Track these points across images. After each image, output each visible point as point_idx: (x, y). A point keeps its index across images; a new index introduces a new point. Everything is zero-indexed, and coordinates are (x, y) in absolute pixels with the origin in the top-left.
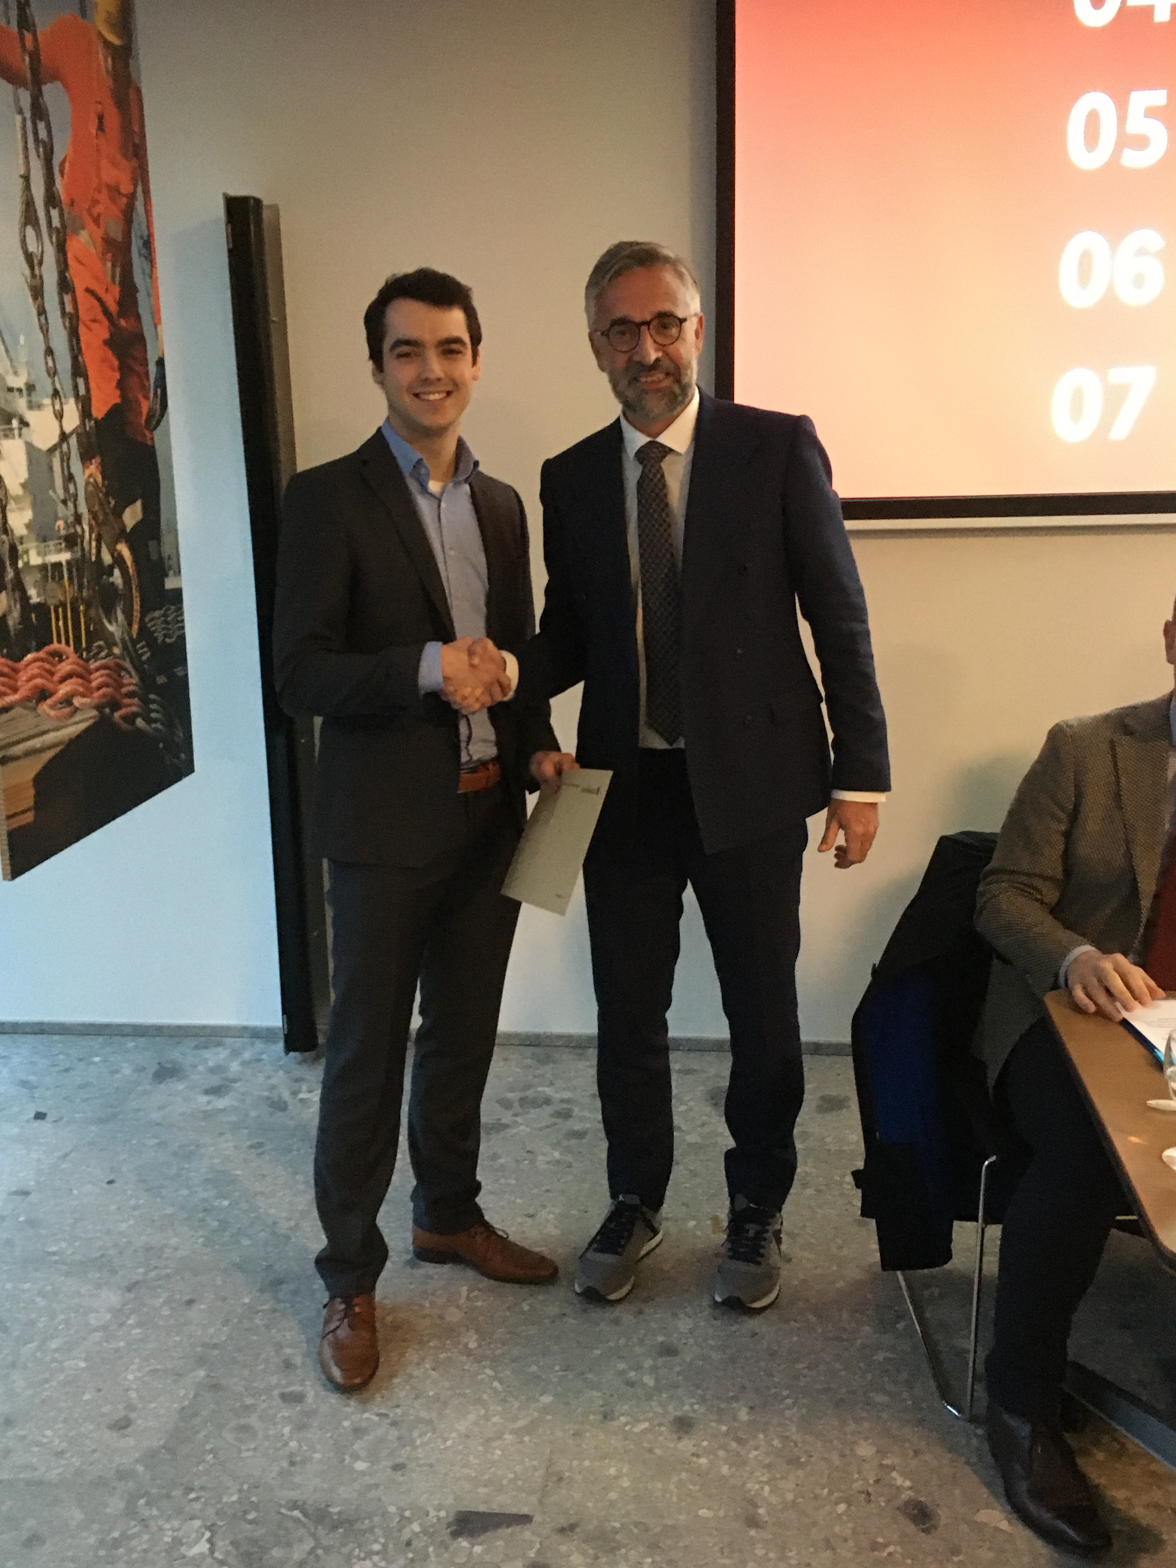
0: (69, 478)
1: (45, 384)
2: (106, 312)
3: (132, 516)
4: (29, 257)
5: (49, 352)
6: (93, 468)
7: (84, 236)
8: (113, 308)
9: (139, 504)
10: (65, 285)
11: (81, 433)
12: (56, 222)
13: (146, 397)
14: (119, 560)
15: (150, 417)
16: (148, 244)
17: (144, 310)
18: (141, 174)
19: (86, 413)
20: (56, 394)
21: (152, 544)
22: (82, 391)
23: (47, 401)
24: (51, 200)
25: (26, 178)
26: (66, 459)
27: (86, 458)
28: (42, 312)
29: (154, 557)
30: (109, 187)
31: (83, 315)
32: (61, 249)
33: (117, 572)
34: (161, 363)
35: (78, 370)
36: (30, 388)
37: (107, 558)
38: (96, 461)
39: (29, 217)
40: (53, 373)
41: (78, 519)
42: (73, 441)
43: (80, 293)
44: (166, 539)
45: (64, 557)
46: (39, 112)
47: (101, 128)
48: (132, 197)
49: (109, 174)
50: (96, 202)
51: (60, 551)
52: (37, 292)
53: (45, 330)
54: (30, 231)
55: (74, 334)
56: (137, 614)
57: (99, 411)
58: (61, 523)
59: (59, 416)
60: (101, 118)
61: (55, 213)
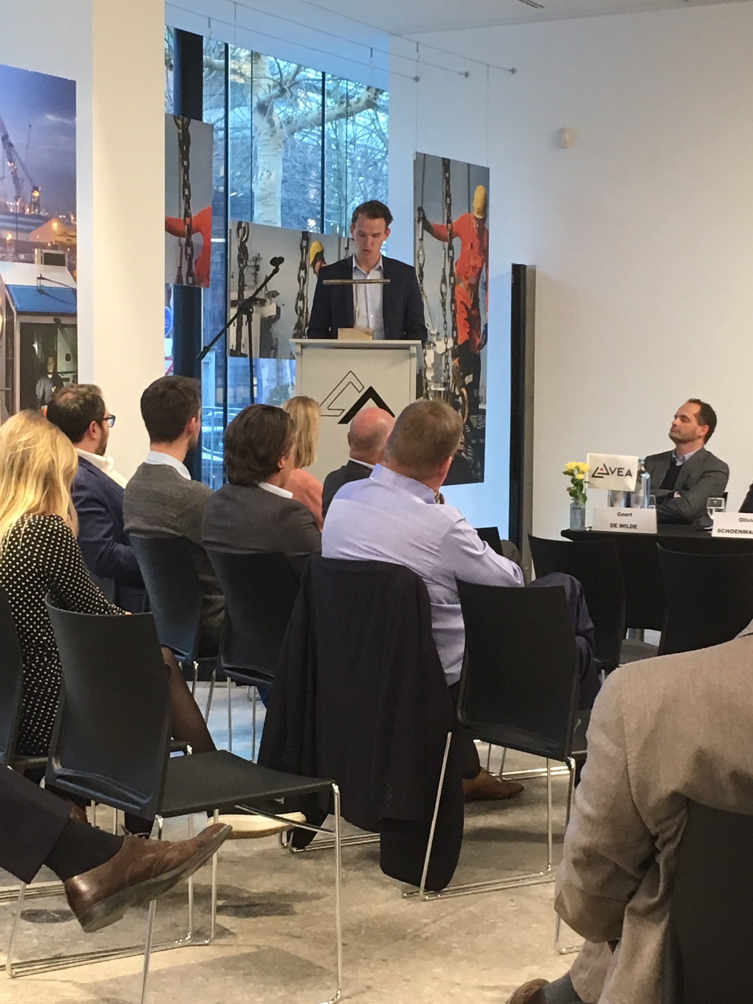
0: (447, 364)
1: (443, 333)
2: (466, 308)
3: (469, 379)
4: (442, 293)
5: (445, 323)
6: (456, 361)
7: (462, 284)
8: (469, 307)
9: (471, 376)
10: (453, 301)
11: (453, 349)
12: (452, 281)
13: (479, 338)
14: (462, 394)
15: (479, 345)
16: (486, 284)
17: (481, 306)
18: (486, 260)
19: (455, 343)
20: (446, 336)
21: (475, 391)
22: (455, 335)
23: (443, 338)
24: (452, 274)
25: (444, 269)
26: (447, 357)
27: (454, 357)
28: (444, 310)
29: (476, 395)
30: (473, 267)
31: (458, 310)
32: (453, 290)
33: (460, 398)
34: (486, 326)
35: (454, 328)
36: (438, 334)
37: (457, 393)
38: (457, 359)
39: (444, 281)
40: (445, 329)
41: (449, 377)
42: (450, 352)
43: (458, 303)
44: (481, 390)
45: (443, 389)
46: (451, 248)
47: (472, 248)
48: (481, 269)
49: (473, 262)
50: (467, 272)
51: (441, 387)
52: (443, 304)
53: (444, 316)
54: (443, 285)
55: (454, 316)
56: (466, 415)
57: (460, 342)
58: (442, 378)
59: (446, 343)
60: (472, 244)
61: (452, 279)
